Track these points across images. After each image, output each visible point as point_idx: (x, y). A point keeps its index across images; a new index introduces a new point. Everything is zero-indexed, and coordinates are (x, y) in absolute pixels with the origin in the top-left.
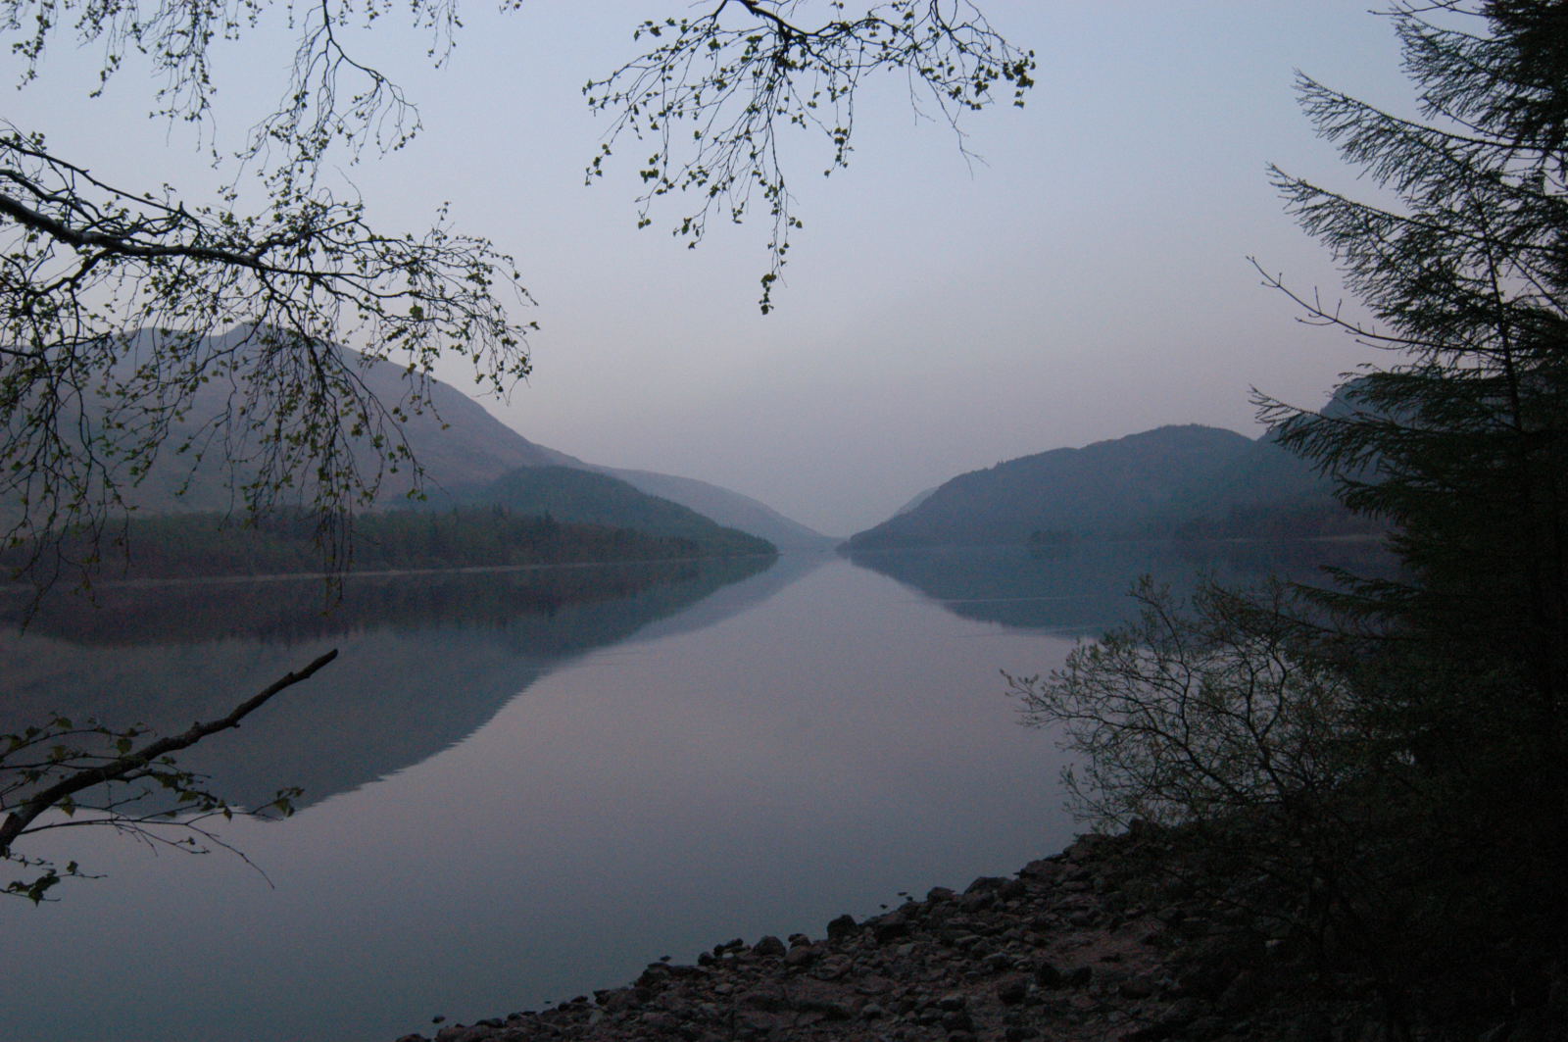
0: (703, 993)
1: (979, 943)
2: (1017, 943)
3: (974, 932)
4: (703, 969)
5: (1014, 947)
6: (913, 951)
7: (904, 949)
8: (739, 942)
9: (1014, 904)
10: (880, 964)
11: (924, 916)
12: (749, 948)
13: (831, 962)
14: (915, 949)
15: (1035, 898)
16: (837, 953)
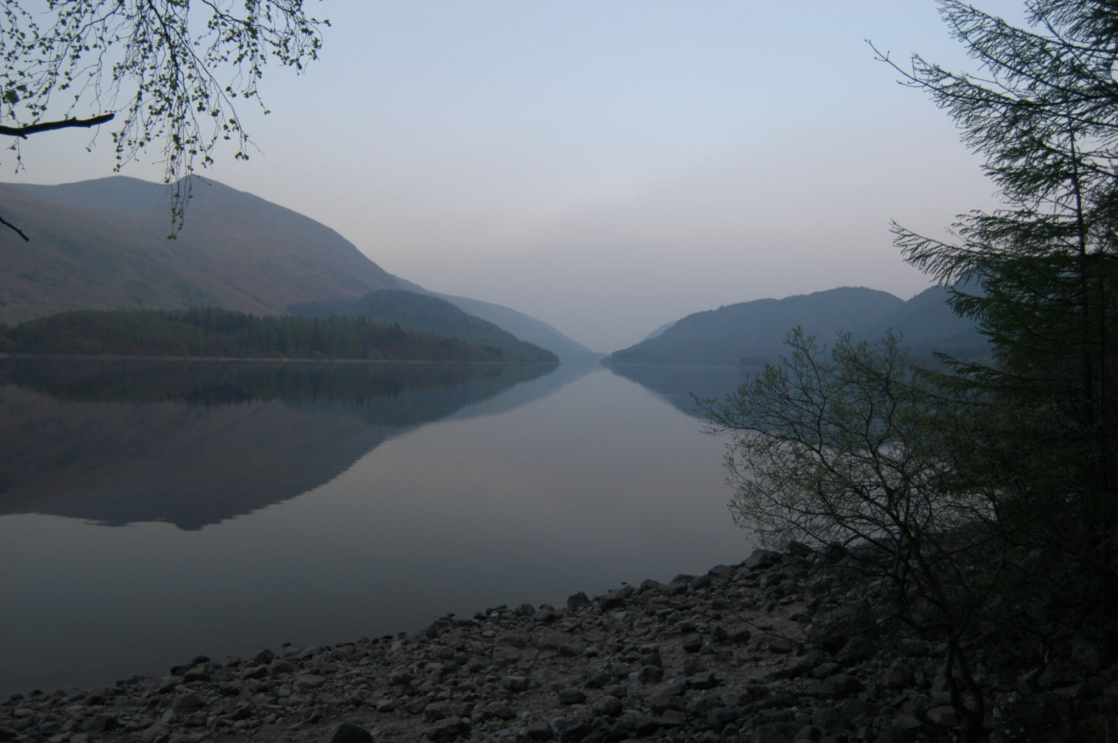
0: (474, 636)
1: (673, 614)
2: (701, 616)
3: (671, 607)
4: (477, 621)
5: (697, 618)
6: (625, 618)
7: (619, 615)
8: (505, 607)
9: (701, 591)
10: (600, 624)
11: (636, 596)
12: (511, 611)
13: (568, 621)
14: (627, 615)
15: (717, 589)
16: (572, 616)
